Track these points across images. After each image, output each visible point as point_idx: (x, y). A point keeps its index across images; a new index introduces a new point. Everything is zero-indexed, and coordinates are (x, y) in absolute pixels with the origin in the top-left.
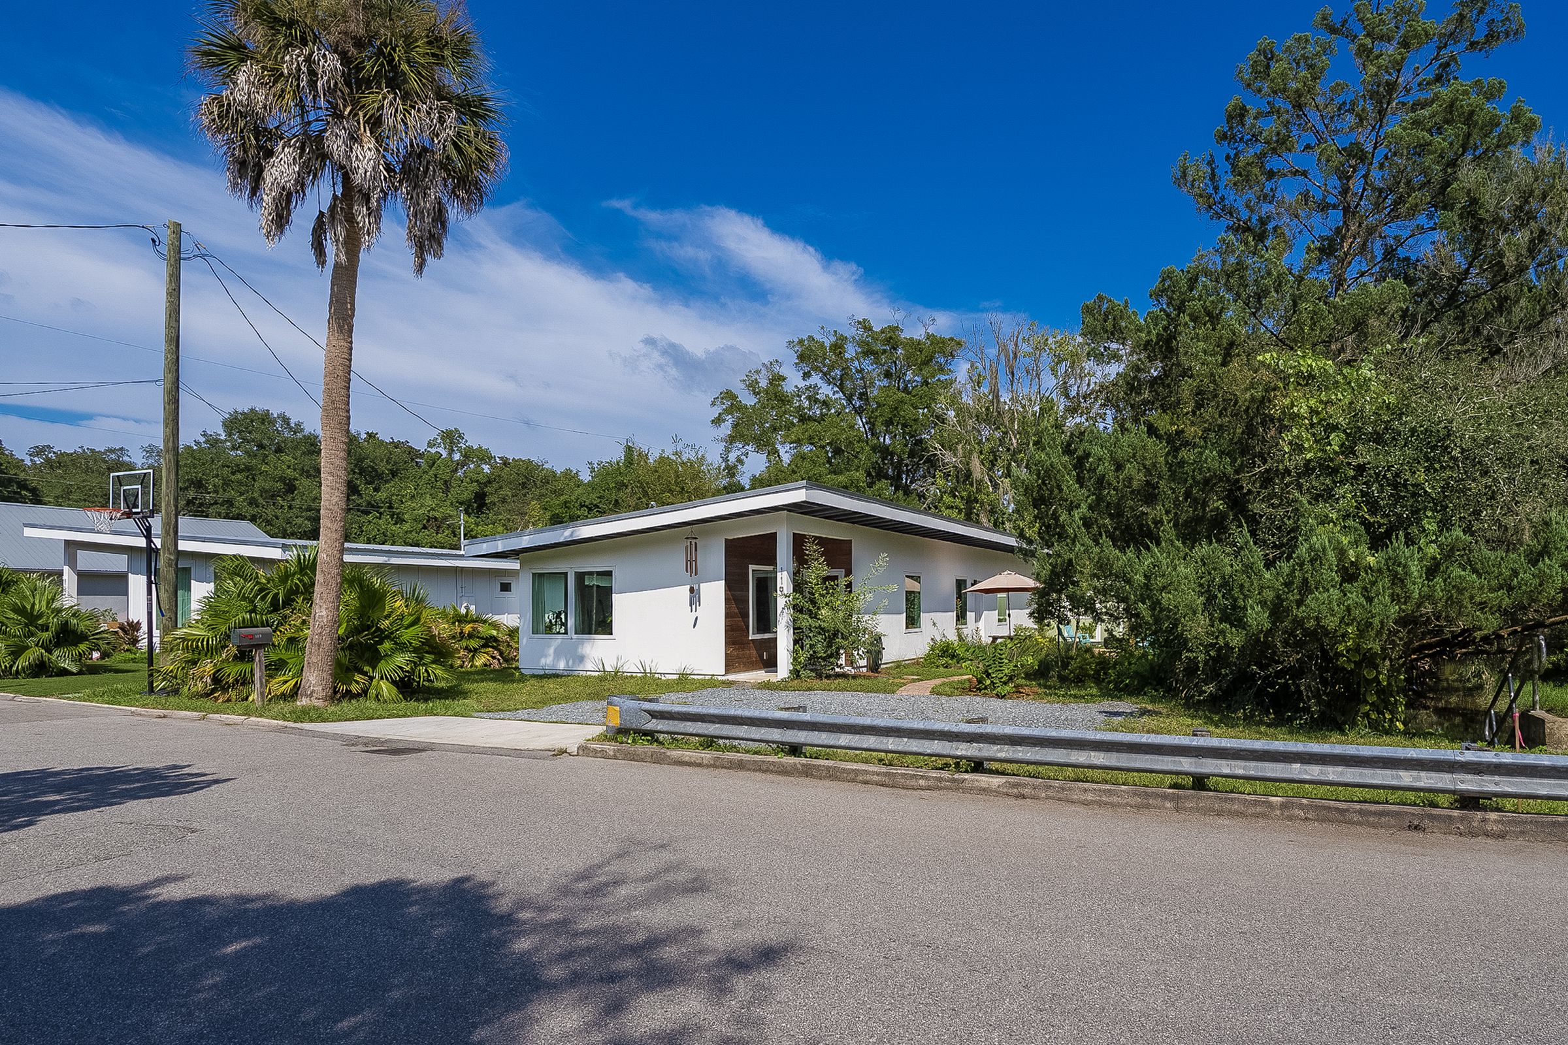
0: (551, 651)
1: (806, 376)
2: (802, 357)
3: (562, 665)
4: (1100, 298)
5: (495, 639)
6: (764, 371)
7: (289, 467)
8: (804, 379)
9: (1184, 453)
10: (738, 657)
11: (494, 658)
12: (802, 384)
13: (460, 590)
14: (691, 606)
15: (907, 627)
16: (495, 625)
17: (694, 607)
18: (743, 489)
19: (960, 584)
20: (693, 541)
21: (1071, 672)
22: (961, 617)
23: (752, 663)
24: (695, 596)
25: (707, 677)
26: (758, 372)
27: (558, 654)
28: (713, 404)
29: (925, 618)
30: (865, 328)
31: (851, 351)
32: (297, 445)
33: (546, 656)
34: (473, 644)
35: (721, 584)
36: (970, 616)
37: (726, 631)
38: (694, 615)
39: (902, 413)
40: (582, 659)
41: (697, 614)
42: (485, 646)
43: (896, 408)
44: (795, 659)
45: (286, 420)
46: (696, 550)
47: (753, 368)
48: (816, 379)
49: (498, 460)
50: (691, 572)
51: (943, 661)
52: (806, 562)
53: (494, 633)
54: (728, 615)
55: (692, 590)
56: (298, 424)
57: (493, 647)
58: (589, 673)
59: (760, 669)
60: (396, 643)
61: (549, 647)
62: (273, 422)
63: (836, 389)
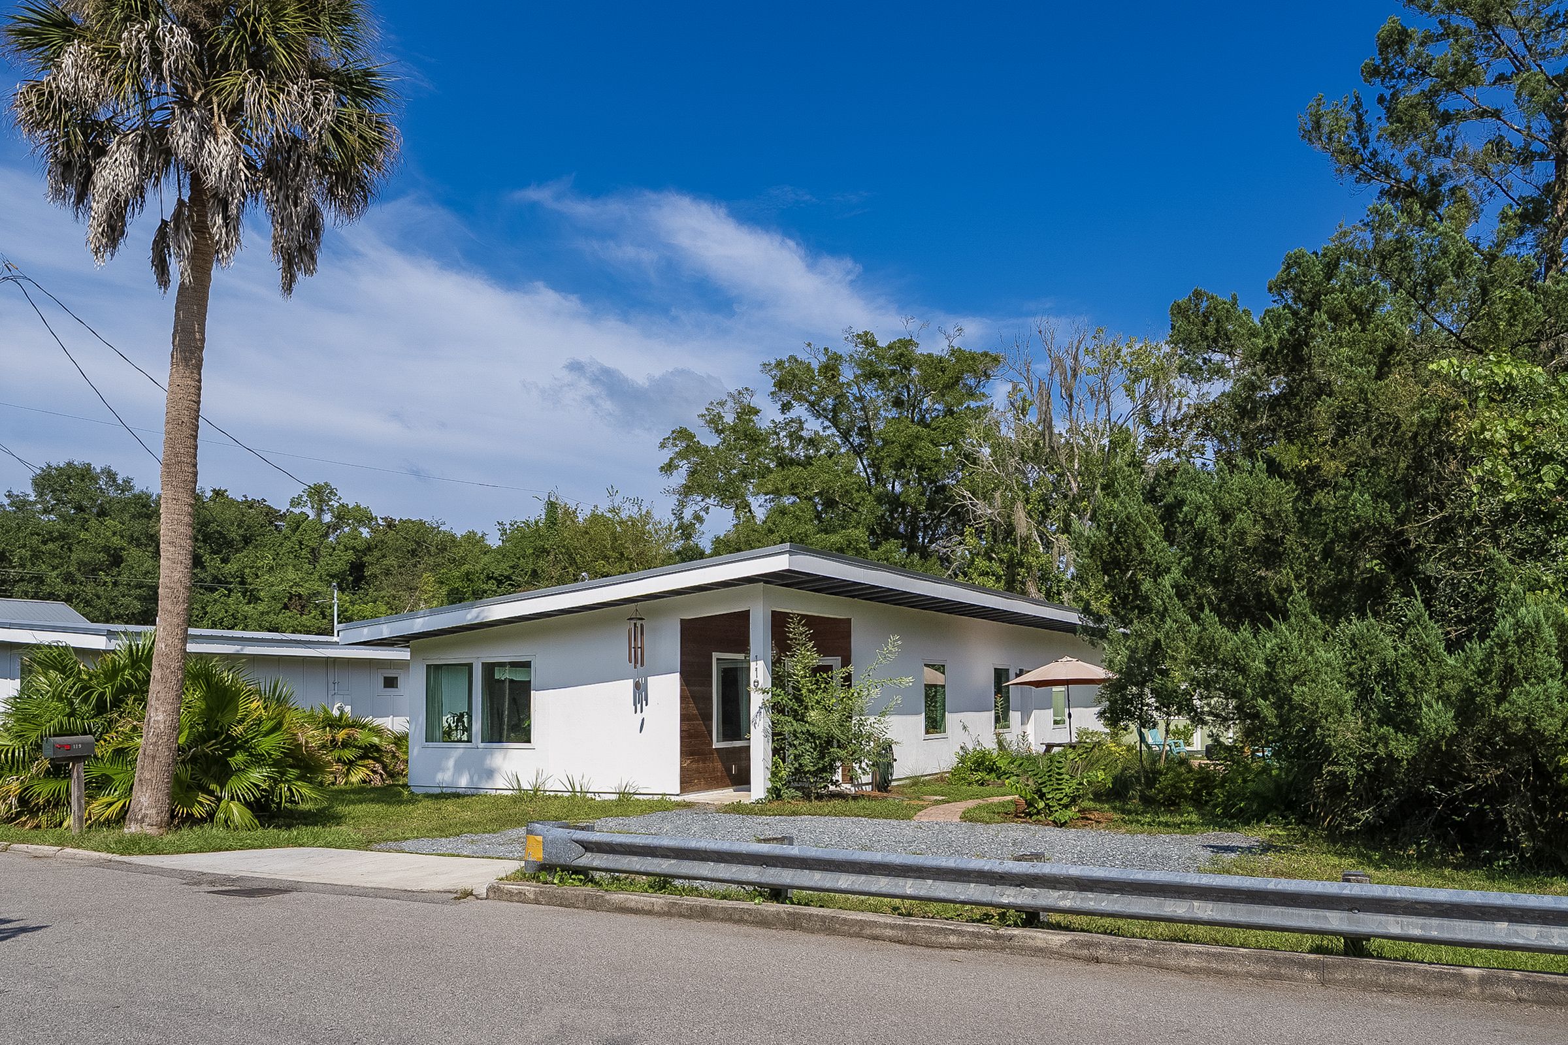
0: (451, 763)
1: (786, 407)
2: (781, 384)
3: (464, 782)
4: (1198, 295)
5: (376, 748)
6: (730, 404)
7: (114, 534)
8: (783, 413)
9: (1320, 497)
10: (698, 771)
11: (375, 772)
12: (780, 418)
13: (331, 686)
14: (635, 705)
15: (927, 732)
16: (378, 731)
17: (639, 706)
18: (702, 555)
19: (1000, 675)
20: (639, 623)
21: (1160, 791)
22: (1001, 719)
23: (716, 778)
24: (641, 694)
25: (656, 798)
26: (722, 404)
27: (459, 768)
28: (663, 446)
29: (952, 720)
30: (867, 343)
31: (847, 374)
32: (125, 506)
33: (443, 770)
34: (348, 754)
35: (676, 678)
36: (1015, 716)
37: (682, 738)
38: (639, 716)
39: (917, 452)
40: (490, 773)
41: (644, 715)
42: (361, 758)
43: (909, 446)
44: (774, 774)
45: (111, 476)
46: (642, 634)
47: (716, 398)
48: (799, 410)
49: (380, 521)
50: (636, 662)
51: (978, 776)
52: (789, 648)
53: (376, 740)
54: (684, 718)
55: (637, 686)
56: (127, 481)
57: (374, 759)
58: (499, 792)
59: (727, 786)
60: (251, 755)
61: (448, 758)
62: (95, 479)
63: (827, 423)
